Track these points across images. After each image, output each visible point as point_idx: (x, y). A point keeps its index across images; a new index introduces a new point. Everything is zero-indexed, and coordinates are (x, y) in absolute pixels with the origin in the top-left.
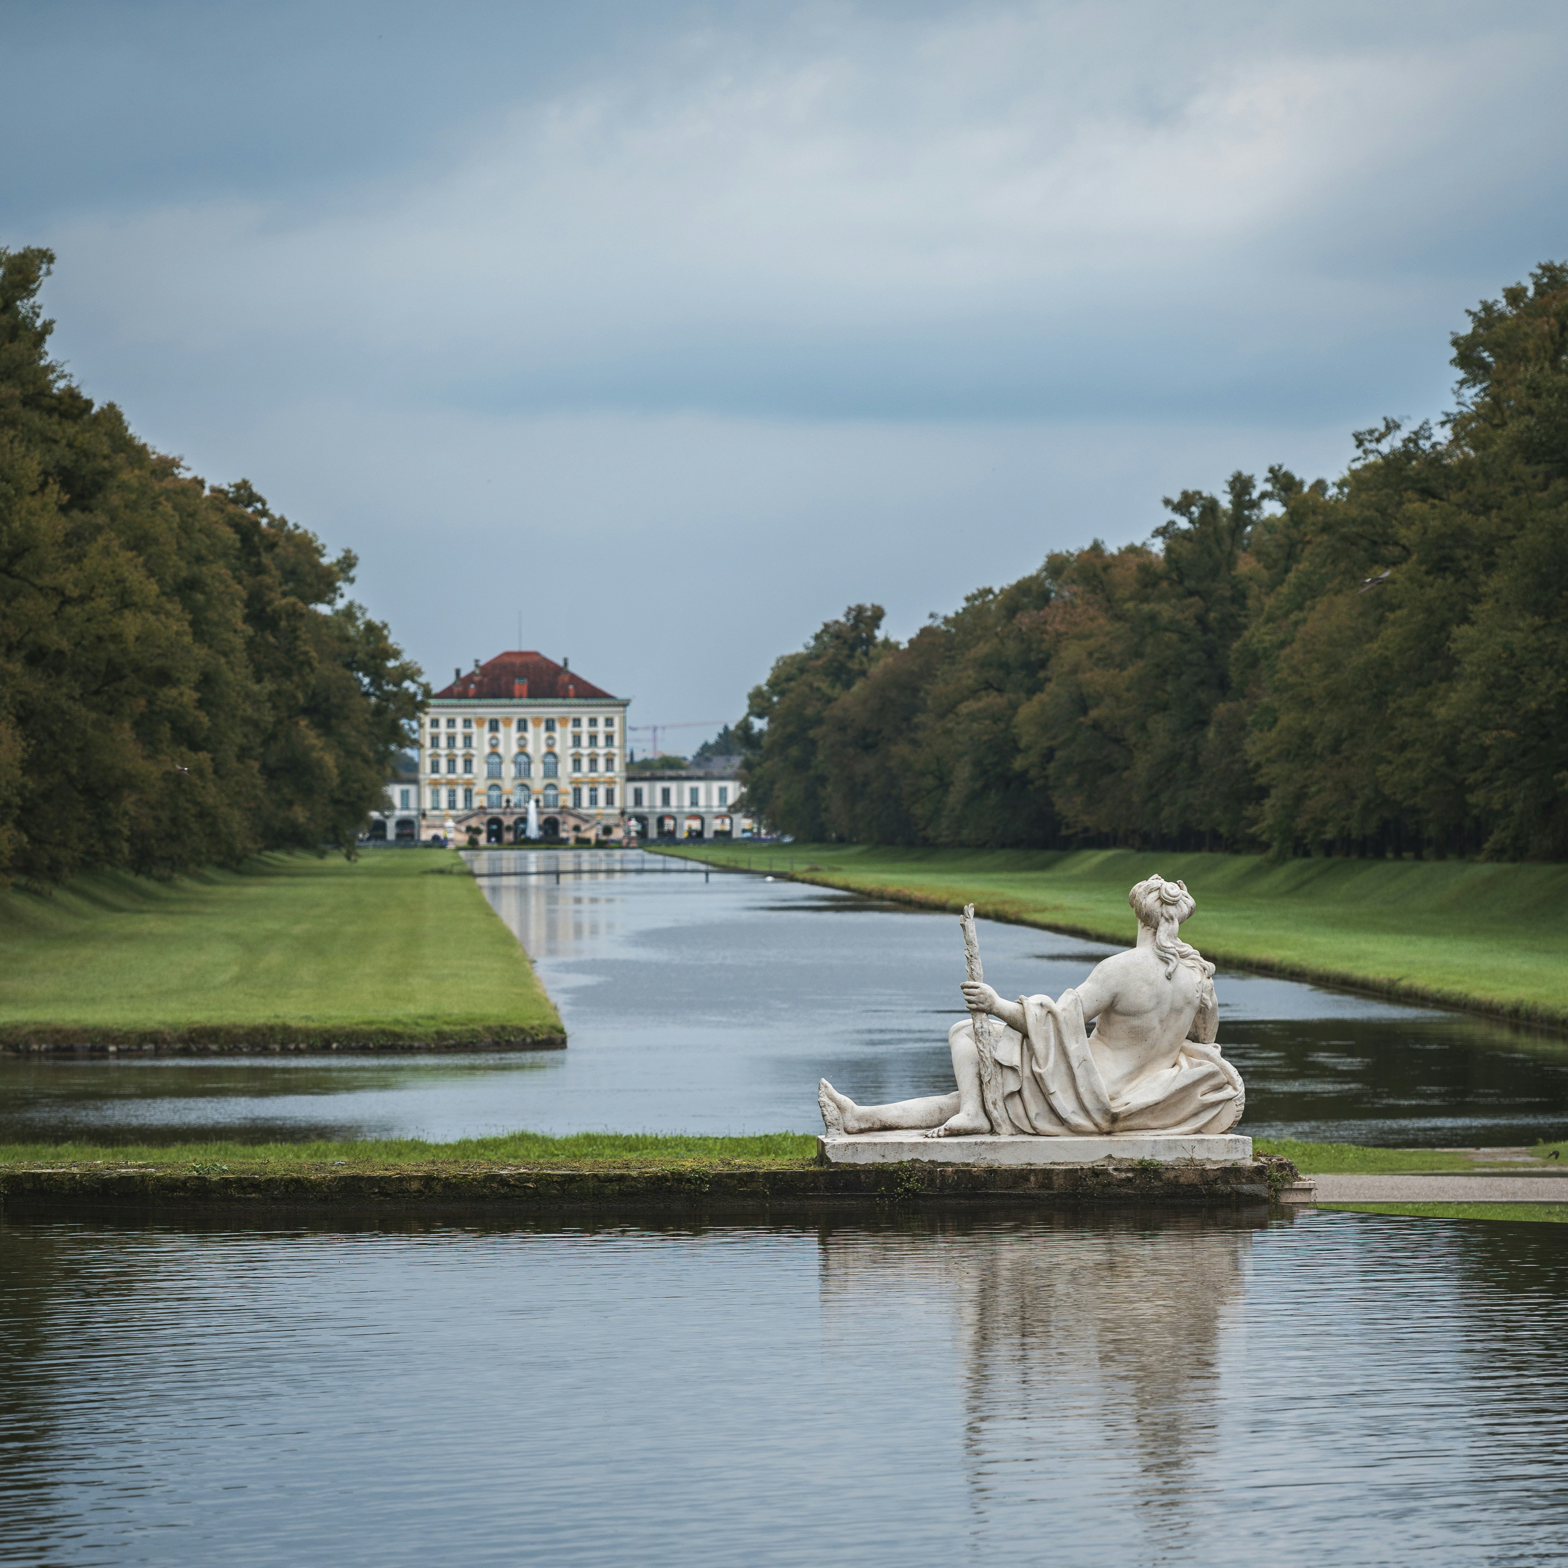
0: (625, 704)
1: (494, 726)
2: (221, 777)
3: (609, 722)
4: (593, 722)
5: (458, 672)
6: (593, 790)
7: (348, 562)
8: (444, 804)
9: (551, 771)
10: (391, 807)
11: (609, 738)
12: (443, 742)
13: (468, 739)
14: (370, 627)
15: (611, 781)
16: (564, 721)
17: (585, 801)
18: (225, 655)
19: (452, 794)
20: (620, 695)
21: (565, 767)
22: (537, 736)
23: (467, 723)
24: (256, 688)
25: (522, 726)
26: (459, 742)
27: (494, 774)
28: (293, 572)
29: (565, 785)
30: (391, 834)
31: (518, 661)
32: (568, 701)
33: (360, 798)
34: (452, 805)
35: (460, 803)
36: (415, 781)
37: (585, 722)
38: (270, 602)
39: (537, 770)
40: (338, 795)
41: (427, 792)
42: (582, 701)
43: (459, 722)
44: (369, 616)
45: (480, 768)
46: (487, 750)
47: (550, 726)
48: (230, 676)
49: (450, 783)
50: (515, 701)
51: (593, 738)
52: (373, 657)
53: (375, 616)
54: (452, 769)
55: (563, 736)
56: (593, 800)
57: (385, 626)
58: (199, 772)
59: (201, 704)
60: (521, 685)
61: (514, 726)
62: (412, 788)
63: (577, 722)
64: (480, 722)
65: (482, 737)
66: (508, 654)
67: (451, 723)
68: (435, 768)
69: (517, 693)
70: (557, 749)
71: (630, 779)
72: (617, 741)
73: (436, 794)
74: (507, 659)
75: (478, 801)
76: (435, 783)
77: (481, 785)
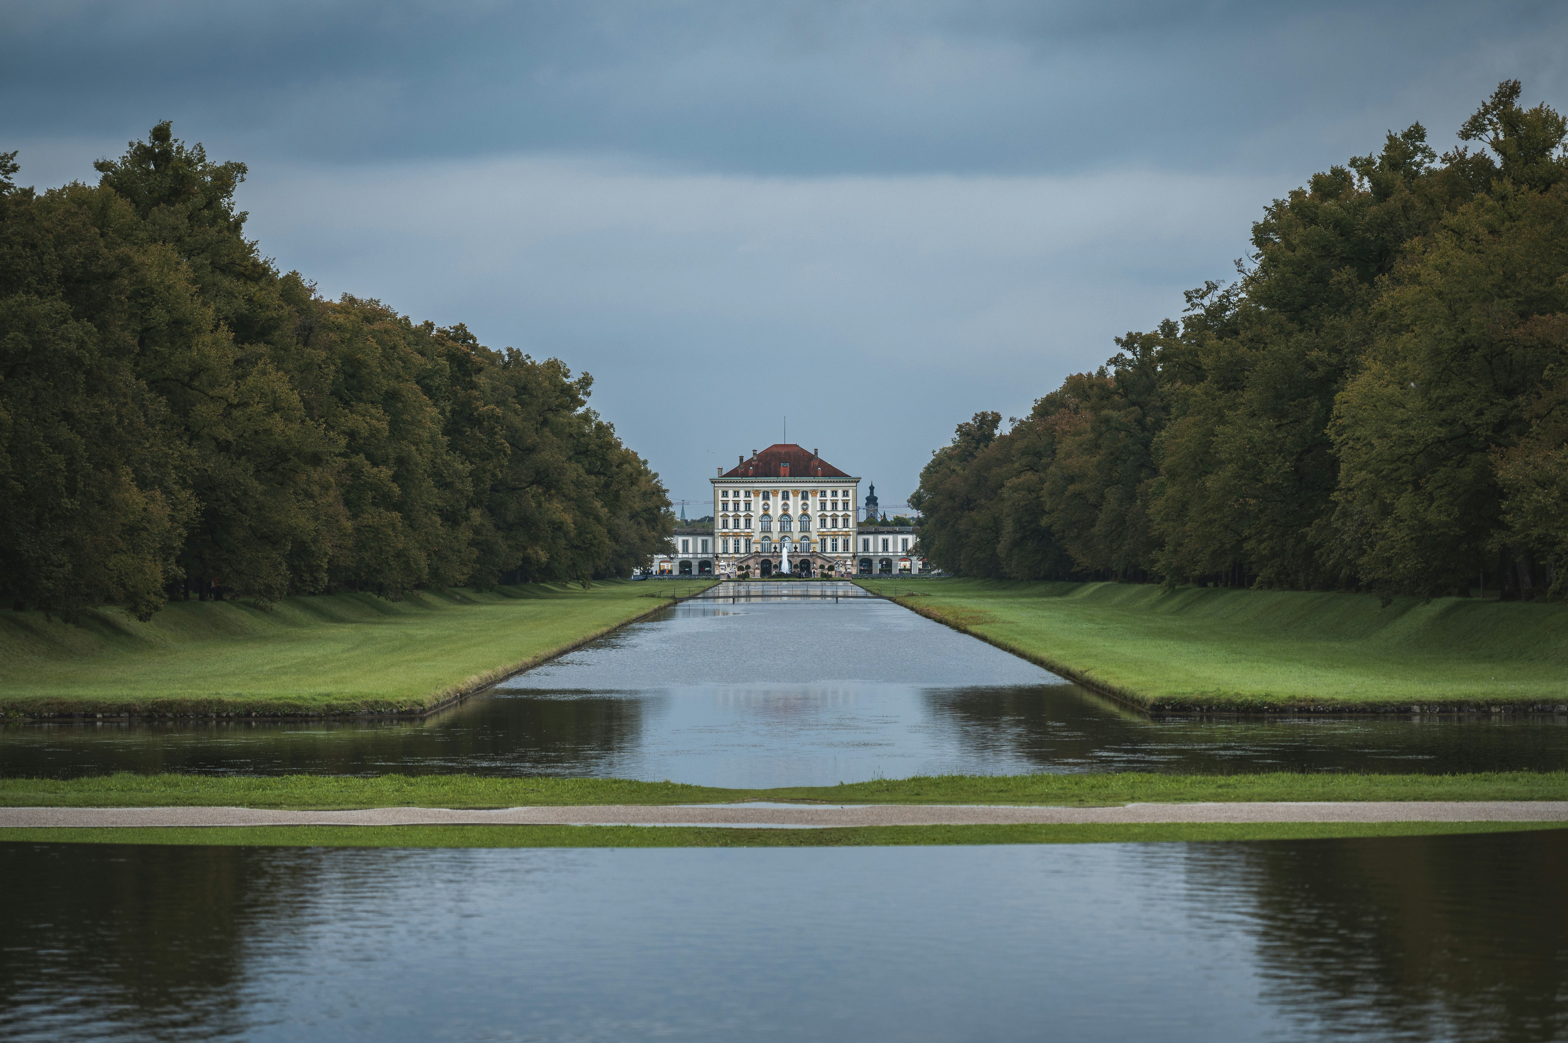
0: (857, 481)
1: (766, 497)
2: (414, 529)
3: (846, 494)
4: (835, 493)
5: (741, 458)
6: (835, 540)
7: (586, 381)
8: (731, 550)
9: (805, 529)
10: (676, 552)
11: (846, 504)
12: (731, 507)
13: (748, 505)
14: (600, 426)
15: (847, 534)
16: (814, 493)
17: (829, 549)
18: (416, 444)
19: (737, 542)
20: (853, 474)
21: (815, 525)
22: (795, 503)
23: (748, 494)
24: (461, 467)
25: (786, 496)
26: (742, 507)
27: (766, 530)
28: (524, 388)
29: (815, 537)
30: (695, 571)
31: (783, 451)
32: (817, 479)
34: (737, 550)
35: (742, 549)
36: (712, 534)
37: (829, 493)
38: (476, 409)
39: (796, 526)
41: (720, 542)
42: (826, 479)
43: (742, 493)
44: (600, 419)
45: (756, 525)
46: (761, 512)
47: (805, 497)
48: (419, 459)
49: (735, 535)
50: (780, 479)
51: (834, 505)
53: (604, 420)
54: (737, 525)
55: (814, 503)
56: (835, 548)
58: (394, 526)
59: (395, 478)
60: (785, 467)
61: (780, 495)
62: (710, 539)
63: (823, 493)
64: (757, 493)
65: (758, 504)
66: (775, 446)
67: (736, 494)
68: (725, 525)
69: (782, 473)
70: (810, 512)
71: (860, 533)
72: (851, 507)
73: (725, 543)
74: (775, 450)
75: (754, 548)
76: (725, 535)
77: (757, 536)
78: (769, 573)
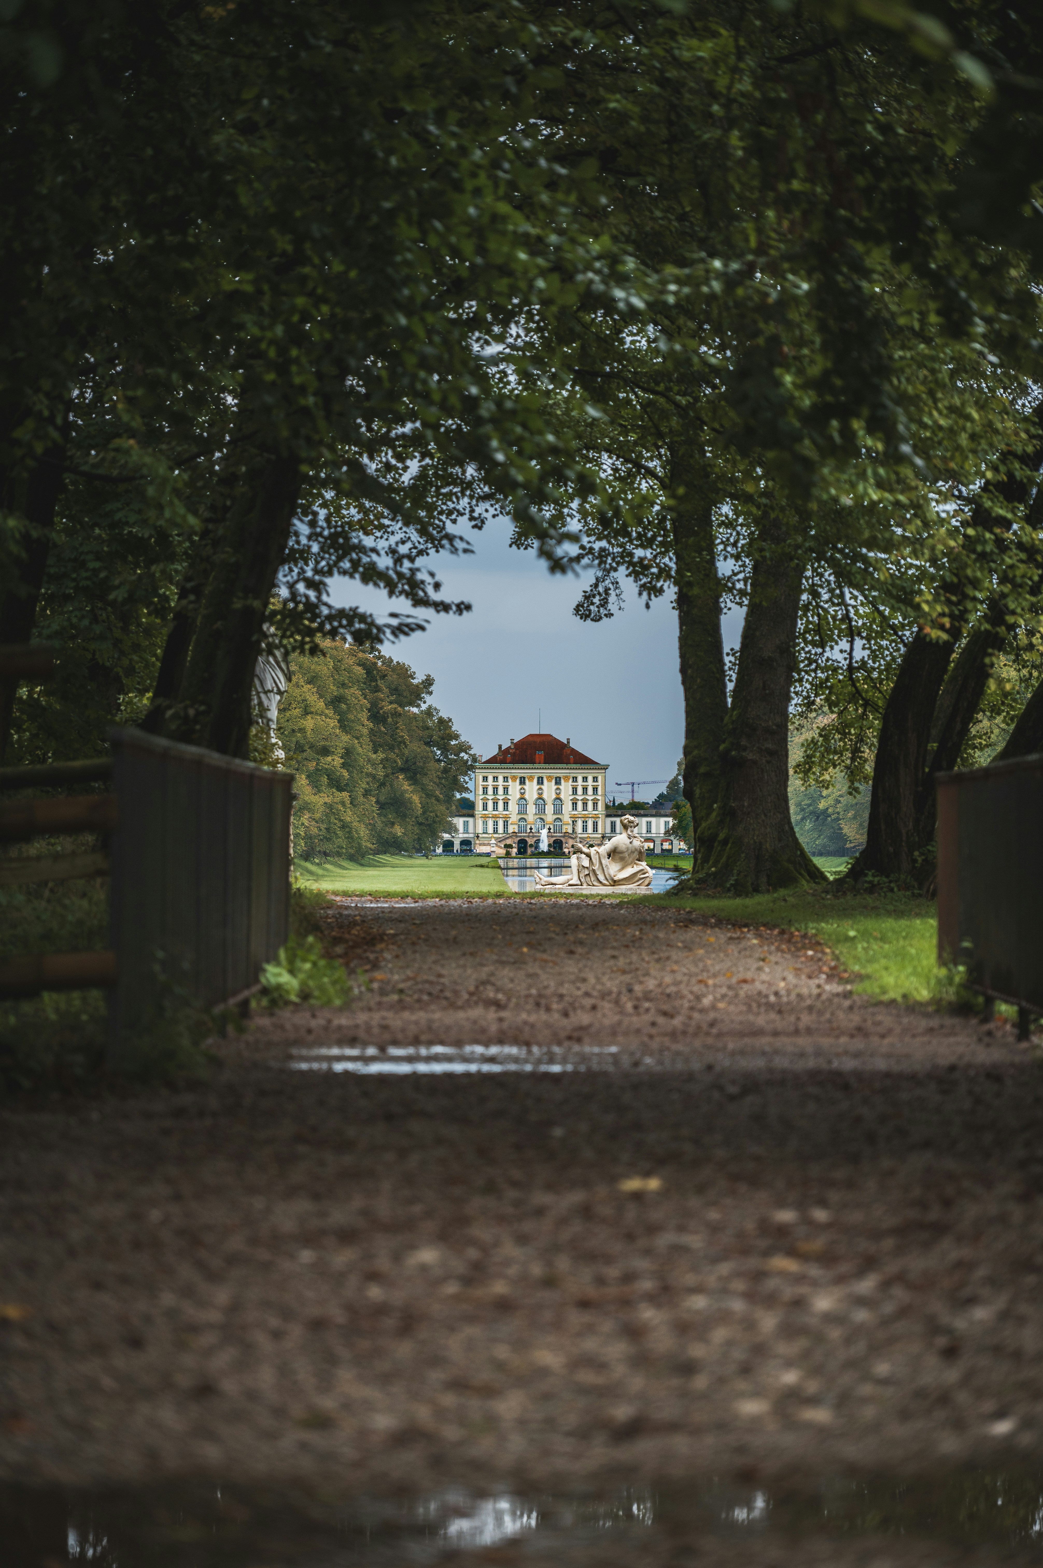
0: (605, 768)
1: (522, 781)
2: (354, 806)
3: (595, 779)
4: (585, 779)
5: (500, 746)
6: (585, 822)
7: (428, 682)
8: (490, 830)
9: (558, 810)
10: (456, 830)
11: (595, 789)
12: (490, 791)
13: (506, 789)
14: (441, 721)
15: (596, 817)
16: (567, 778)
17: (579, 829)
18: (357, 738)
19: (496, 824)
20: (602, 762)
21: (567, 807)
22: (549, 788)
23: (506, 779)
24: (374, 756)
25: (540, 781)
26: (501, 791)
27: (523, 811)
28: (396, 689)
29: (566, 818)
30: (456, 848)
31: (538, 740)
32: (569, 766)
33: (434, 822)
34: (496, 831)
35: (501, 829)
36: (472, 816)
37: (580, 779)
38: (382, 708)
39: (550, 809)
40: (421, 820)
41: (480, 823)
42: (578, 766)
43: (501, 779)
44: (440, 714)
45: (513, 807)
46: (518, 796)
47: (558, 781)
48: (360, 750)
49: (494, 817)
50: (536, 766)
51: (585, 789)
52: (443, 739)
53: (444, 714)
54: (495, 807)
55: (566, 788)
56: (585, 829)
57: (450, 720)
58: (343, 803)
59: (344, 765)
60: (540, 754)
61: (535, 781)
62: (471, 820)
63: (575, 779)
64: (514, 778)
65: (515, 788)
66: (531, 735)
67: (495, 779)
68: (485, 807)
69: (537, 760)
70: (562, 796)
71: (608, 816)
72: (600, 791)
73: (485, 823)
74: (531, 739)
75: (511, 829)
76: (485, 817)
77: (514, 818)
78: (525, 852)
